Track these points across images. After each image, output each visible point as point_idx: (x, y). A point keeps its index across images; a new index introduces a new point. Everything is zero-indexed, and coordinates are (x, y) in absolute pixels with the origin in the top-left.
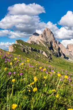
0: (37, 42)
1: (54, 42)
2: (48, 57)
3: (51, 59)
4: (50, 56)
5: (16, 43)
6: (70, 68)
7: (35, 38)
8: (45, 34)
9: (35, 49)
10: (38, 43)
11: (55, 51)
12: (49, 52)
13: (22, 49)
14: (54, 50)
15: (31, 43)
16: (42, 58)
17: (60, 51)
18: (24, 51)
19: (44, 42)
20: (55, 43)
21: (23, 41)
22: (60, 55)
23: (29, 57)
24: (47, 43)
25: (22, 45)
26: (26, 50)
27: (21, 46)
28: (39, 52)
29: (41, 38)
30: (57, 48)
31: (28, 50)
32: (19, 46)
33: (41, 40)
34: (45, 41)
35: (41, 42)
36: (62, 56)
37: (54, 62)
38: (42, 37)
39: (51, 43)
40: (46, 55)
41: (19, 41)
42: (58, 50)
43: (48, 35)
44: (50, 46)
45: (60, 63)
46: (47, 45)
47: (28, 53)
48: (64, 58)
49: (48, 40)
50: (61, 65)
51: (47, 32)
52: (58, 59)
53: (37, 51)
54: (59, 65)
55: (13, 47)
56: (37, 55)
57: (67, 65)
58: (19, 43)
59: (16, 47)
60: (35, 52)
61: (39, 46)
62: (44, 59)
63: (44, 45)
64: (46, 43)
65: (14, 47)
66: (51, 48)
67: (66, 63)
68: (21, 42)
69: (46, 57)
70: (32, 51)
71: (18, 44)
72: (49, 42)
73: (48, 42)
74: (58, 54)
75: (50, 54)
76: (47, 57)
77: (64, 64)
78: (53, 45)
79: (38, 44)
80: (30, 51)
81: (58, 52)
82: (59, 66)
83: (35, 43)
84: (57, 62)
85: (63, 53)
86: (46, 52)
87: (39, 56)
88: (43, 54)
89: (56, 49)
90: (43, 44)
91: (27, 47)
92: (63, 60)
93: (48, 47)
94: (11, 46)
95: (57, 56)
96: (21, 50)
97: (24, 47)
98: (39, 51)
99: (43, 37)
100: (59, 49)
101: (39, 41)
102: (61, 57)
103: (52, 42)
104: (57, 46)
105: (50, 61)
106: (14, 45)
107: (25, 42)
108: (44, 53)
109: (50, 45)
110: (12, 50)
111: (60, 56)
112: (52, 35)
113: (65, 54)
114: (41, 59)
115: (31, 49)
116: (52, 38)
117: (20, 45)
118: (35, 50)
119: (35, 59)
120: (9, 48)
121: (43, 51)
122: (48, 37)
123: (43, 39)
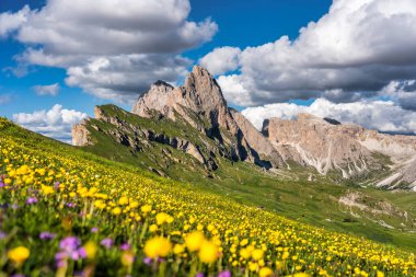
0: (167, 114)
1: (221, 111)
2: (206, 163)
3: (215, 167)
4: (210, 159)
5: (97, 115)
6: (278, 199)
7: (160, 100)
8: (193, 85)
9: (163, 136)
10: (171, 116)
11: (227, 141)
12: (208, 145)
13: (119, 135)
14: (224, 138)
15: (148, 117)
16: (184, 166)
17: (243, 143)
18: (125, 142)
19: (189, 111)
20: (228, 117)
21: (120, 110)
22: (244, 156)
23: (143, 163)
24: (201, 116)
25: (119, 121)
26: (130, 140)
27: (114, 126)
28: (175, 145)
29: (180, 99)
30: (233, 131)
31: (137, 140)
32: (108, 124)
33: (183, 107)
34: (195, 109)
35: (182, 113)
36: (251, 159)
37: (223, 178)
38: (184, 94)
39: (214, 115)
40: (196, 155)
41: (106, 109)
42: (235, 138)
43: (203, 87)
44: (210, 126)
45: (245, 180)
46: (202, 122)
47: (138, 149)
48: (256, 163)
49: (205, 107)
50: (247, 187)
51: (199, 80)
52: (236, 168)
53: (168, 143)
54: (243, 187)
55: (85, 130)
56: (169, 155)
57: (267, 186)
58: (106, 115)
59: (96, 128)
60: (161, 147)
61: (176, 125)
62: (192, 169)
63: (192, 123)
64: (197, 116)
65: (89, 128)
66: (214, 133)
67: (264, 183)
68: (115, 111)
69: (198, 163)
70: (153, 143)
71: (105, 119)
72: (208, 114)
73: (203, 114)
74: (237, 153)
75: (211, 153)
76: (202, 161)
77: (256, 185)
78: (219, 122)
79: (170, 120)
80: (146, 142)
81: (235, 145)
82: (240, 190)
83: (161, 117)
84: (235, 177)
85: (252, 147)
86: (198, 147)
87: (176, 160)
88: (189, 152)
89: (228, 137)
90: (188, 119)
91: (134, 129)
92: (251, 172)
93: (203, 130)
94: (79, 128)
95: (234, 159)
96: (115, 141)
97: (125, 130)
98: (175, 142)
99: (187, 95)
100: (239, 135)
101: (174, 111)
102: (247, 160)
103: (217, 112)
104: (231, 126)
105: (211, 177)
106: (89, 124)
108: (191, 150)
109: (210, 121)
110: (85, 141)
111: (243, 159)
112: (215, 89)
113: (259, 152)
114: (182, 170)
115: (147, 135)
116: (217, 98)
117: (112, 122)
118: (162, 140)
119: (162, 170)
120: (73, 131)
121: (187, 143)
122: (203, 96)
123: (188, 103)
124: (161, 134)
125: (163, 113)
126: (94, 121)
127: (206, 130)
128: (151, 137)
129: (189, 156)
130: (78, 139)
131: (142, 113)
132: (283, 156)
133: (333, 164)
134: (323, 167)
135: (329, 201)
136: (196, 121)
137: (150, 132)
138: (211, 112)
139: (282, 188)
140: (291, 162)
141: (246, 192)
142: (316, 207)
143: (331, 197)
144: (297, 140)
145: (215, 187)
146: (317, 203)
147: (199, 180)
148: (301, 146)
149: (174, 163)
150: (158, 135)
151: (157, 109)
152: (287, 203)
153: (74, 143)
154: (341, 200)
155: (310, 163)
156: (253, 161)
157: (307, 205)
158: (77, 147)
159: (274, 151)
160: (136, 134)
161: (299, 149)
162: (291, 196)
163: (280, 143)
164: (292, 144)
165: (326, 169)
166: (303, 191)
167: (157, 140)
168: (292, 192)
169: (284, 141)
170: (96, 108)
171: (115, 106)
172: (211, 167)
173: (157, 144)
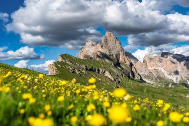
1: (121, 54)
2: (115, 80)
3: (119, 82)
4: (117, 78)
5: (60, 60)
6: (153, 97)
7: (90, 50)
8: (106, 42)
11: (125, 69)
12: (115, 71)
13: (71, 69)
14: (123, 67)
15: (85, 59)
16: (104, 82)
17: (133, 70)
18: (74, 72)
20: (125, 56)
21: (71, 56)
22: (134, 76)
24: (111, 57)
25: (70, 62)
26: (77, 71)
27: (68, 64)
28: (99, 73)
29: (100, 49)
30: (128, 63)
31: (80, 71)
32: (65, 64)
34: (108, 53)
38: (102, 46)
39: (117, 56)
40: (110, 77)
41: (64, 56)
42: (129, 67)
43: (111, 42)
44: (116, 61)
45: (135, 88)
47: (80, 75)
49: (113, 52)
50: (137, 92)
51: (109, 39)
52: (130, 82)
53: (95, 72)
54: (134, 92)
55: (54, 67)
56: (96, 77)
58: (64, 59)
59: (60, 66)
60: (92, 74)
61: (98, 62)
62: (108, 83)
63: (107, 61)
65: (57, 66)
66: (118, 64)
68: (68, 57)
69: (111, 80)
70: (88, 71)
71: (64, 61)
73: (112, 55)
74: (131, 75)
75: (118, 76)
76: (113, 79)
78: (121, 59)
79: (96, 60)
80: (84, 71)
81: (130, 70)
83: (91, 58)
84: (130, 87)
86: (110, 72)
87: (100, 80)
88: (106, 75)
89: (126, 66)
91: (78, 65)
93: (112, 64)
94: (52, 66)
96: (69, 71)
97: (73, 66)
98: (99, 70)
99: (104, 47)
100: (131, 65)
101: (97, 55)
102: (136, 78)
103: (119, 54)
104: (127, 61)
105: (118, 87)
106: (56, 64)
107: (75, 57)
108: (107, 74)
109: (116, 59)
110: (55, 72)
112: (118, 43)
114: (103, 85)
115: (84, 67)
116: (119, 47)
117: (67, 62)
121: (105, 71)
122: (111, 47)
123: (104, 50)
124: (91, 68)
125: (92, 56)
126: (59, 63)
127: (114, 64)
128: (87, 69)
129: (106, 77)
130: (51, 72)
131: (82, 57)
132: (155, 75)
133: (182, 78)
134: (177, 79)
135: (181, 97)
136: (109, 59)
137: (86, 66)
139: (155, 91)
140: (159, 77)
141: (137, 94)
142: (174, 100)
143: (182, 95)
144: (162, 66)
146: (174, 98)
148: (164, 69)
151: (89, 55)
153: (49, 74)
154: (187, 96)
155: (170, 77)
156: (139, 78)
157: (169, 99)
158: (51, 76)
159: (150, 72)
160: (79, 68)
161: (163, 71)
162: (160, 95)
163: (153, 68)
164: (160, 68)
165: (178, 80)
166: (167, 92)
167: (90, 70)
168: (161, 93)
169: (155, 67)
170: (59, 56)
171: (68, 55)
172: (117, 82)
173: (90, 72)
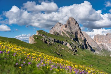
0: (60, 33)
1: (79, 32)
2: (73, 50)
3: (76, 51)
4: (75, 48)
5: (37, 34)
6: (98, 62)
7: (58, 29)
8: (69, 24)
9: (59, 40)
10: (62, 34)
11: (81, 42)
12: (74, 43)
13: (44, 40)
14: (79, 41)
15: (54, 34)
16: (66, 51)
17: (86, 43)
18: (46, 43)
19: (68, 32)
20: (81, 34)
21: (45, 32)
23: (52, 49)
24: (72, 34)
25: (44, 36)
26: (48, 42)
27: (42, 37)
28: (63, 44)
29: (65, 28)
30: (83, 39)
31: (50, 42)
33: (65, 31)
34: (70, 31)
35: (65, 33)
37: (79, 55)
38: (66, 27)
39: (76, 34)
40: (70, 47)
41: (40, 32)
42: (83, 41)
43: (72, 24)
44: (75, 37)
45: (87, 56)
46: (72, 36)
47: (50, 45)
48: (91, 50)
49: (73, 31)
50: (88, 58)
51: (71, 22)
52: (84, 52)
53: (60, 43)
54: (86, 58)
55: (33, 39)
56: (61, 47)
57: (94, 58)
58: (40, 34)
59: (37, 38)
61: (63, 37)
62: (68, 51)
63: (69, 36)
64: (70, 34)
66: (76, 39)
67: (93, 57)
69: (71, 50)
70: (55, 43)
71: (40, 35)
72: (74, 33)
73: (73, 33)
74: (84, 46)
75: (75, 46)
76: (72, 49)
77: (91, 57)
78: (78, 36)
80: (53, 42)
81: (84, 44)
82: (85, 59)
83: (58, 34)
84: (83, 55)
85: (90, 45)
86: (70, 44)
87: (63, 49)
88: (67, 46)
89: (81, 41)
90: (67, 35)
91: (49, 38)
92: (89, 53)
93: (72, 39)
94: (32, 38)
95: (83, 48)
96: (43, 42)
97: (46, 38)
98: (63, 42)
100: (85, 40)
101: (63, 32)
102: (88, 49)
103: (77, 32)
104: (82, 37)
105: (75, 54)
106: (34, 37)
108: (68, 45)
109: (75, 36)
110: (33, 42)
111: (86, 48)
112: (77, 25)
115: (53, 40)
116: (77, 28)
117: (42, 36)
119: (58, 52)
120: (29, 39)
121: (67, 43)
122: (72, 27)
123: (67, 29)
124: (58, 40)
125: (59, 33)
126: (36, 36)
127: (73, 39)
128: (55, 41)
129: (67, 47)
130: (31, 41)
131: (52, 33)
132: (101, 48)
136: (70, 35)
137: (54, 39)
138: (75, 33)
139: (100, 59)
140: (104, 50)
141: (87, 60)
144: (106, 42)
145: (76, 58)
147: (71, 55)
148: (108, 44)
149: (62, 50)
150: (57, 40)
151: (57, 32)
152: (102, 64)
153: (30, 43)
156: (90, 49)
157: (109, 65)
159: (98, 46)
160: (50, 40)
161: (107, 45)
162: (103, 61)
164: (105, 44)
166: (108, 60)
168: (104, 60)
169: (101, 42)
170: (37, 32)
171: (43, 31)
172: (75, 51)
173: (57, 43)
